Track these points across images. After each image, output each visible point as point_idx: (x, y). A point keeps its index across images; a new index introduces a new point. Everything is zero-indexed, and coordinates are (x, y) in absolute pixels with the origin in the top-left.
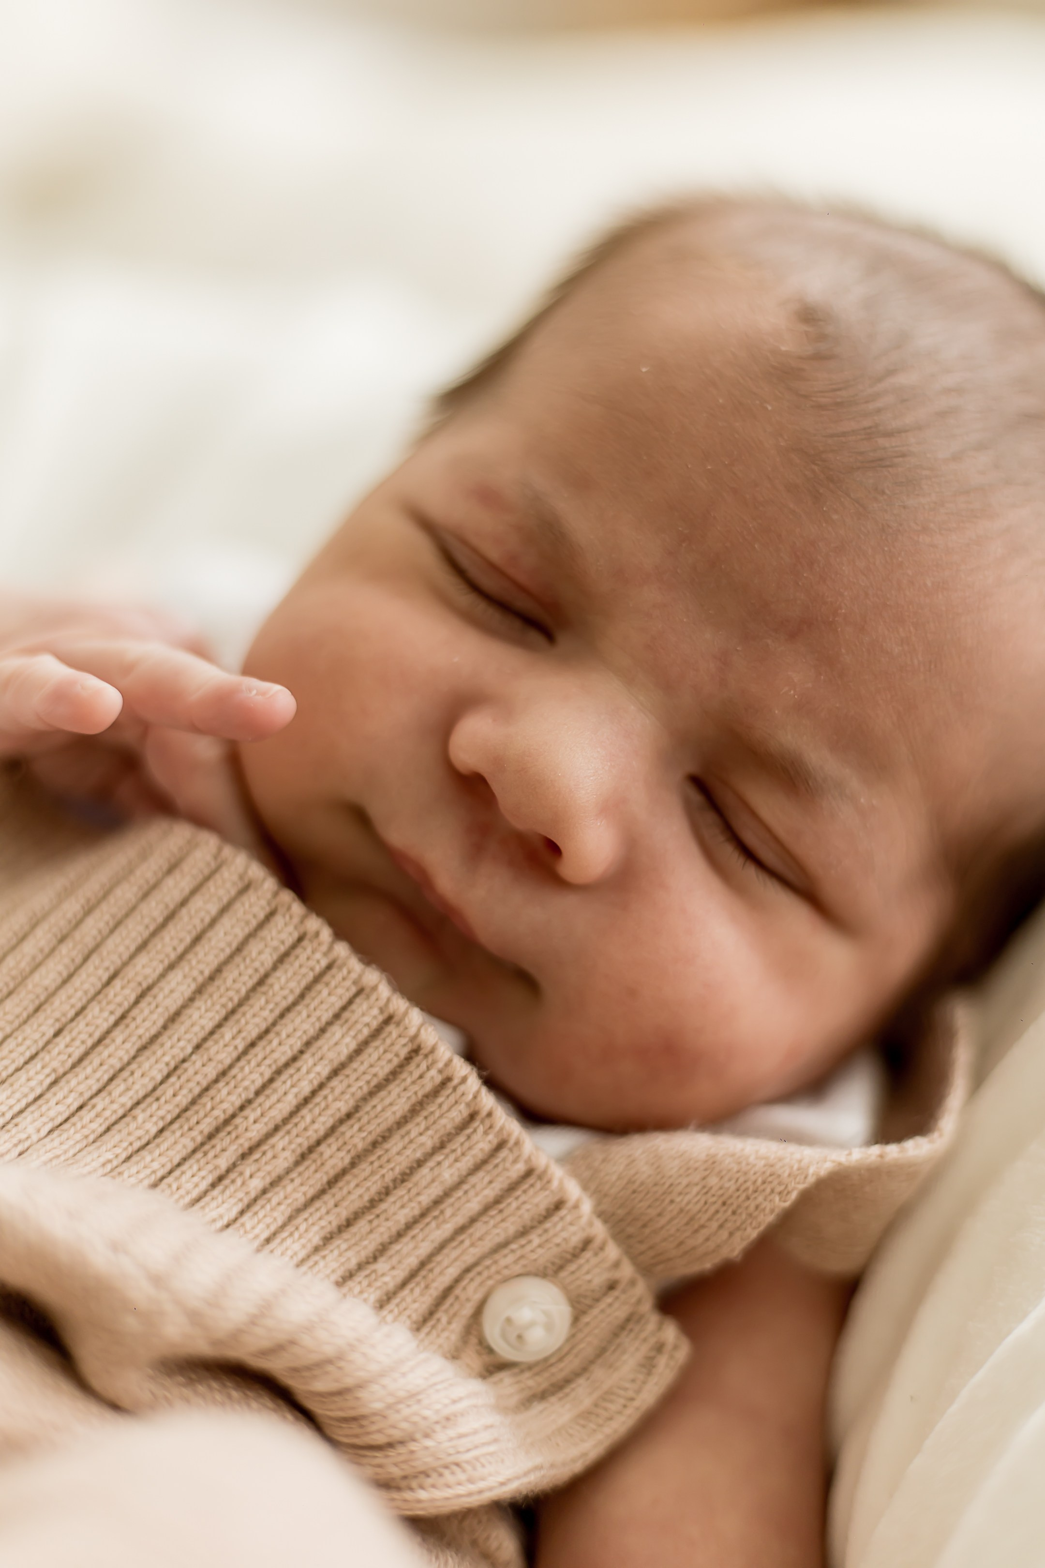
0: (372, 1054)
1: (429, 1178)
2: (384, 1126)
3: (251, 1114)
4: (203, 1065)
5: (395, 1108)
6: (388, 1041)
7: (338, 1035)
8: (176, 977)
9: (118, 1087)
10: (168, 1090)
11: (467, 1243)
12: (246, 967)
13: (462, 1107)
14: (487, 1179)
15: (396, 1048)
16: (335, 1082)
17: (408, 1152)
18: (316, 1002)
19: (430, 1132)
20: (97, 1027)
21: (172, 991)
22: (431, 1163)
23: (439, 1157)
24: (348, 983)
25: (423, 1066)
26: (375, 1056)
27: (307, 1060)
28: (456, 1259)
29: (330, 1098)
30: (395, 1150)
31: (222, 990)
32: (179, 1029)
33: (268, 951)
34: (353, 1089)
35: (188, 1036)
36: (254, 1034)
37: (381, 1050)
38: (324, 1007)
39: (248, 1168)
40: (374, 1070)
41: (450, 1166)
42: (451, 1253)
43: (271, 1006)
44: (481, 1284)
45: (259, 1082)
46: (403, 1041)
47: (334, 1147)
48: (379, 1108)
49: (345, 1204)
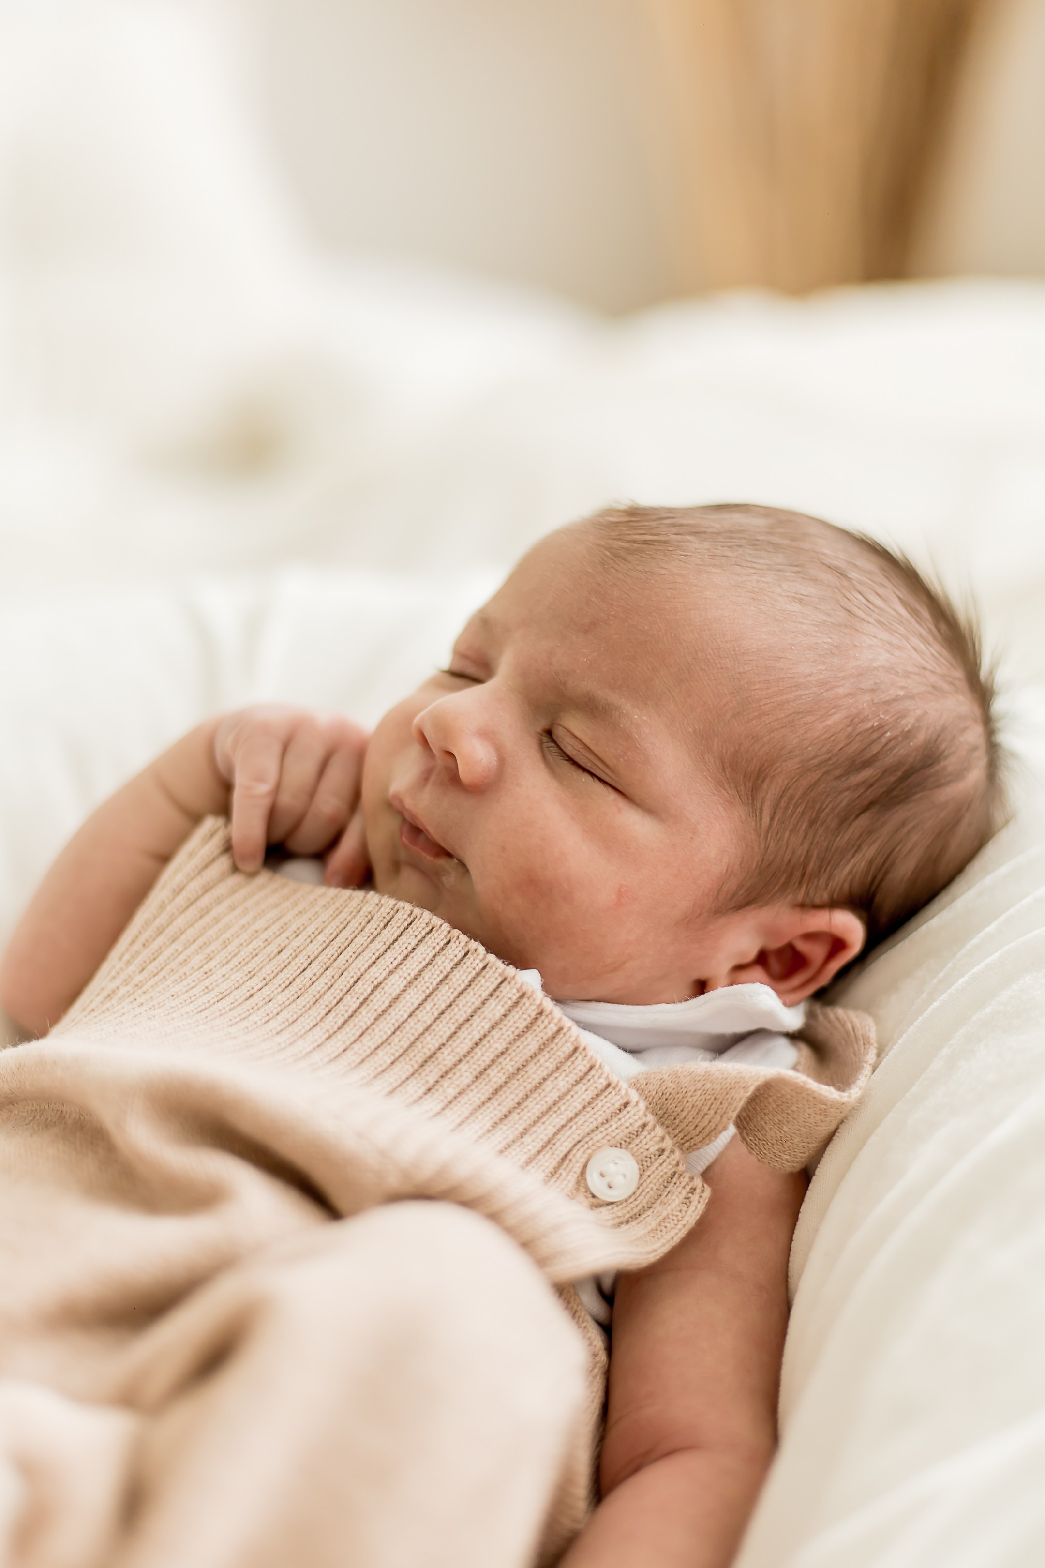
0: (515, 1015)
1: (551, 1086)
2: (524, 1058)
3: (446, 1051)
4: (415, 1024)
5: (530, 1047)
6: (524, 1008)
7: (493, 1005)
8: (394, 978)
9: (366, 1038)
10: (395, 1039)
11: (574, 1127)
12: (435, 971)
13: (569, 1044)
14: (584, 1089)
15: (529, 1012)
16: (493, 1033)
17: (539, 1072)
18: (479, 986)
19: (551, 1060)
20: (350, 1006)
21: (393, 985)
22: (552, 1078)
23: (556, 1075)
24: (496, 975)
25: (546, 1022)
26: (517, 1016)
27: (476, 1020)
28: (568, 1137)
29: (492, 1042)
30: (532, 1071)
31: (423, 983)
32: (399, 1005)
33: (447, 961)
34: (504, 1036)
35: (405, 1008)
36: (443, 1006)
37: (520, 1013)
38: (483, 988)
39: (445, 1083)
40: (517, 1025)
41: (563, 1080)
42: (567, 1132)
43: (452, 990)
44: (584, 1152)
45: (448, 1033)
46: (533, 1007)
47: (496, 1071)
48: (521, 1047)
49: (505, 1104)
